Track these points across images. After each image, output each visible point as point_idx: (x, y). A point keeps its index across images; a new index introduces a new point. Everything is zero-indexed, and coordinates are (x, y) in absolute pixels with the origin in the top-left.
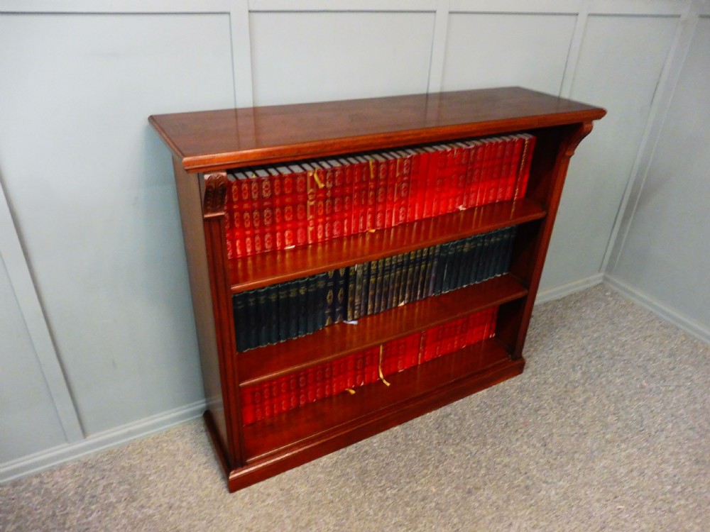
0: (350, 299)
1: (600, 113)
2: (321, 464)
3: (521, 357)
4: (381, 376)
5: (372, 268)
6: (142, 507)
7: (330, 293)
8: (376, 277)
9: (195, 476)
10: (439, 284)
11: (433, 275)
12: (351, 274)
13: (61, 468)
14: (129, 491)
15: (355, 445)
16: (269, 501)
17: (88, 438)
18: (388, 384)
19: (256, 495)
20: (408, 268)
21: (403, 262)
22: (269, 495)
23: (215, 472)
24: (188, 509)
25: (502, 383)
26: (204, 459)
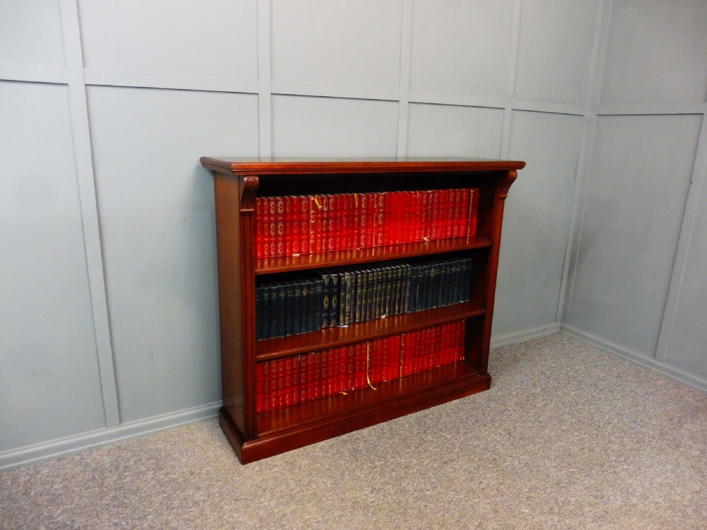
0: (342, 305)
1: (521, 165)
2: (319, 446)
3: (487, 373)
4: (369, 382)
5: (359, 281)
6: (168, 473)
7: (326, 299)
8: (362, 289)
9: (213, 454)
10: (413, 304)
11: (408, 294)
12: (342, 283)
13: (98, 449)
14: (157, 464)
15: (347, 434)
16: (276, 469)
17: (123, 424)
18: (375, 389)
19: (264, 466)
20: (387, 285)
21: (382, 279)
22: (275, 465)
23: (229, 452)
24: (207, 474)
25: (472, 396)
26: (220, 444)
